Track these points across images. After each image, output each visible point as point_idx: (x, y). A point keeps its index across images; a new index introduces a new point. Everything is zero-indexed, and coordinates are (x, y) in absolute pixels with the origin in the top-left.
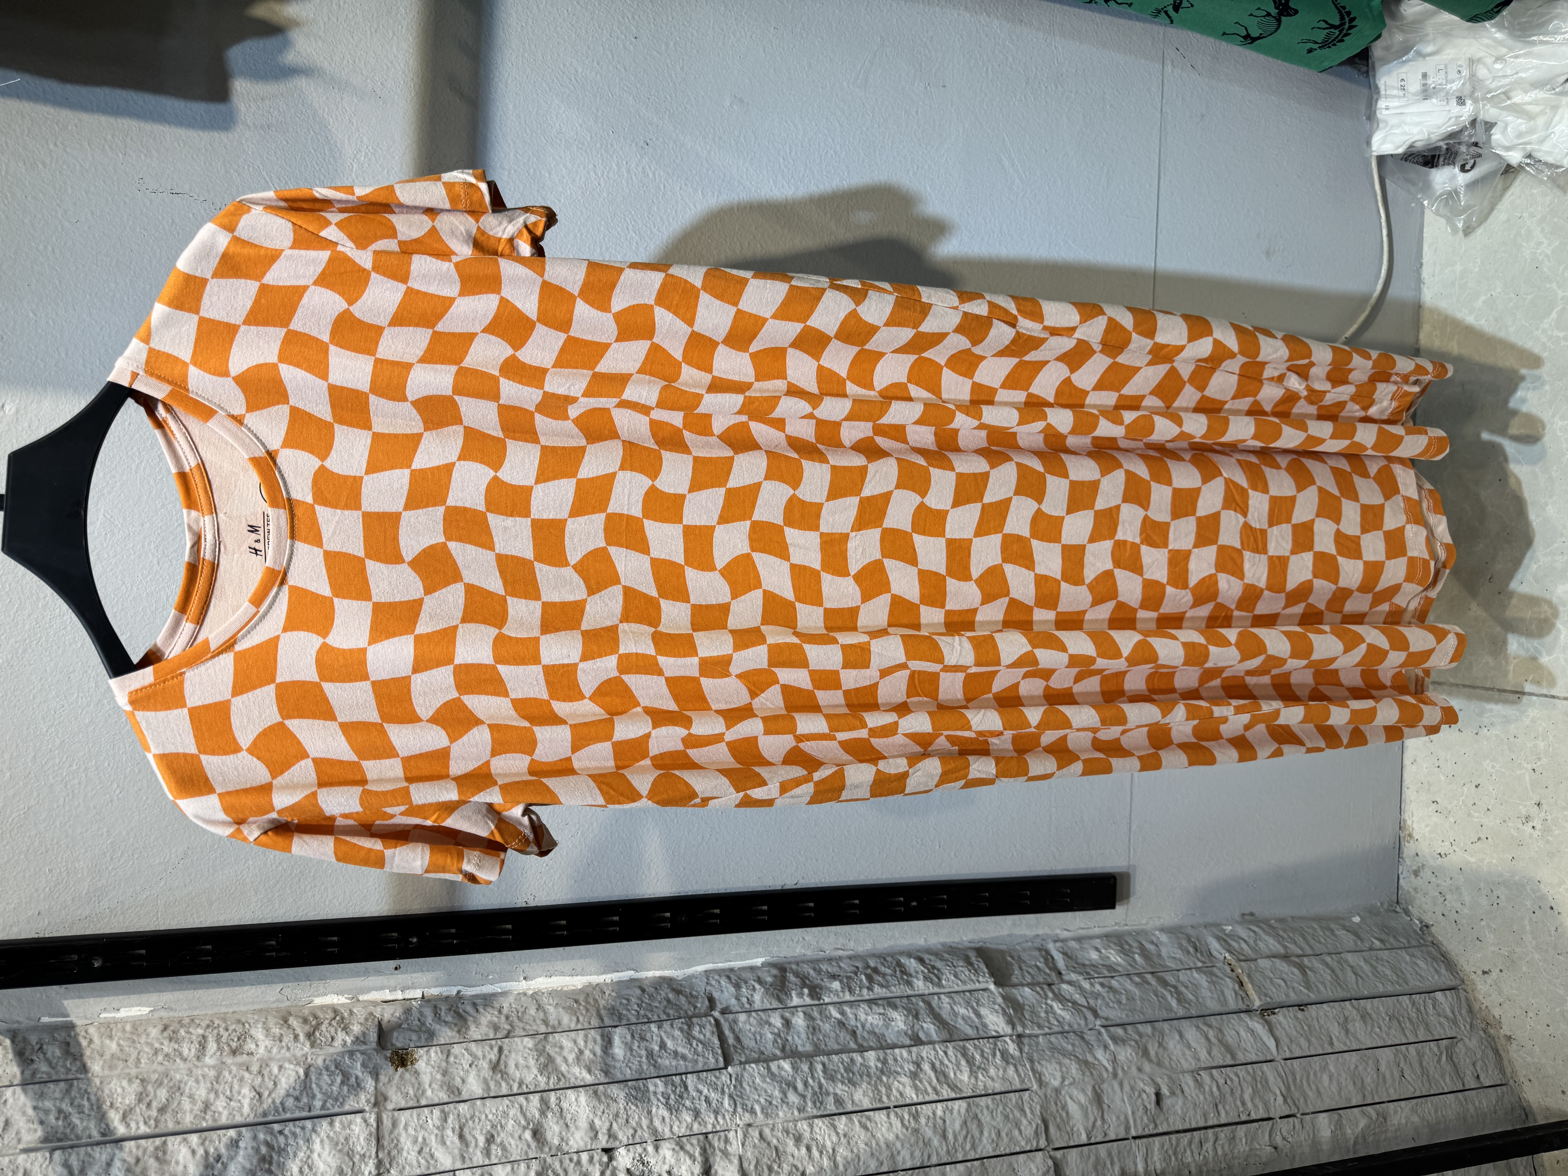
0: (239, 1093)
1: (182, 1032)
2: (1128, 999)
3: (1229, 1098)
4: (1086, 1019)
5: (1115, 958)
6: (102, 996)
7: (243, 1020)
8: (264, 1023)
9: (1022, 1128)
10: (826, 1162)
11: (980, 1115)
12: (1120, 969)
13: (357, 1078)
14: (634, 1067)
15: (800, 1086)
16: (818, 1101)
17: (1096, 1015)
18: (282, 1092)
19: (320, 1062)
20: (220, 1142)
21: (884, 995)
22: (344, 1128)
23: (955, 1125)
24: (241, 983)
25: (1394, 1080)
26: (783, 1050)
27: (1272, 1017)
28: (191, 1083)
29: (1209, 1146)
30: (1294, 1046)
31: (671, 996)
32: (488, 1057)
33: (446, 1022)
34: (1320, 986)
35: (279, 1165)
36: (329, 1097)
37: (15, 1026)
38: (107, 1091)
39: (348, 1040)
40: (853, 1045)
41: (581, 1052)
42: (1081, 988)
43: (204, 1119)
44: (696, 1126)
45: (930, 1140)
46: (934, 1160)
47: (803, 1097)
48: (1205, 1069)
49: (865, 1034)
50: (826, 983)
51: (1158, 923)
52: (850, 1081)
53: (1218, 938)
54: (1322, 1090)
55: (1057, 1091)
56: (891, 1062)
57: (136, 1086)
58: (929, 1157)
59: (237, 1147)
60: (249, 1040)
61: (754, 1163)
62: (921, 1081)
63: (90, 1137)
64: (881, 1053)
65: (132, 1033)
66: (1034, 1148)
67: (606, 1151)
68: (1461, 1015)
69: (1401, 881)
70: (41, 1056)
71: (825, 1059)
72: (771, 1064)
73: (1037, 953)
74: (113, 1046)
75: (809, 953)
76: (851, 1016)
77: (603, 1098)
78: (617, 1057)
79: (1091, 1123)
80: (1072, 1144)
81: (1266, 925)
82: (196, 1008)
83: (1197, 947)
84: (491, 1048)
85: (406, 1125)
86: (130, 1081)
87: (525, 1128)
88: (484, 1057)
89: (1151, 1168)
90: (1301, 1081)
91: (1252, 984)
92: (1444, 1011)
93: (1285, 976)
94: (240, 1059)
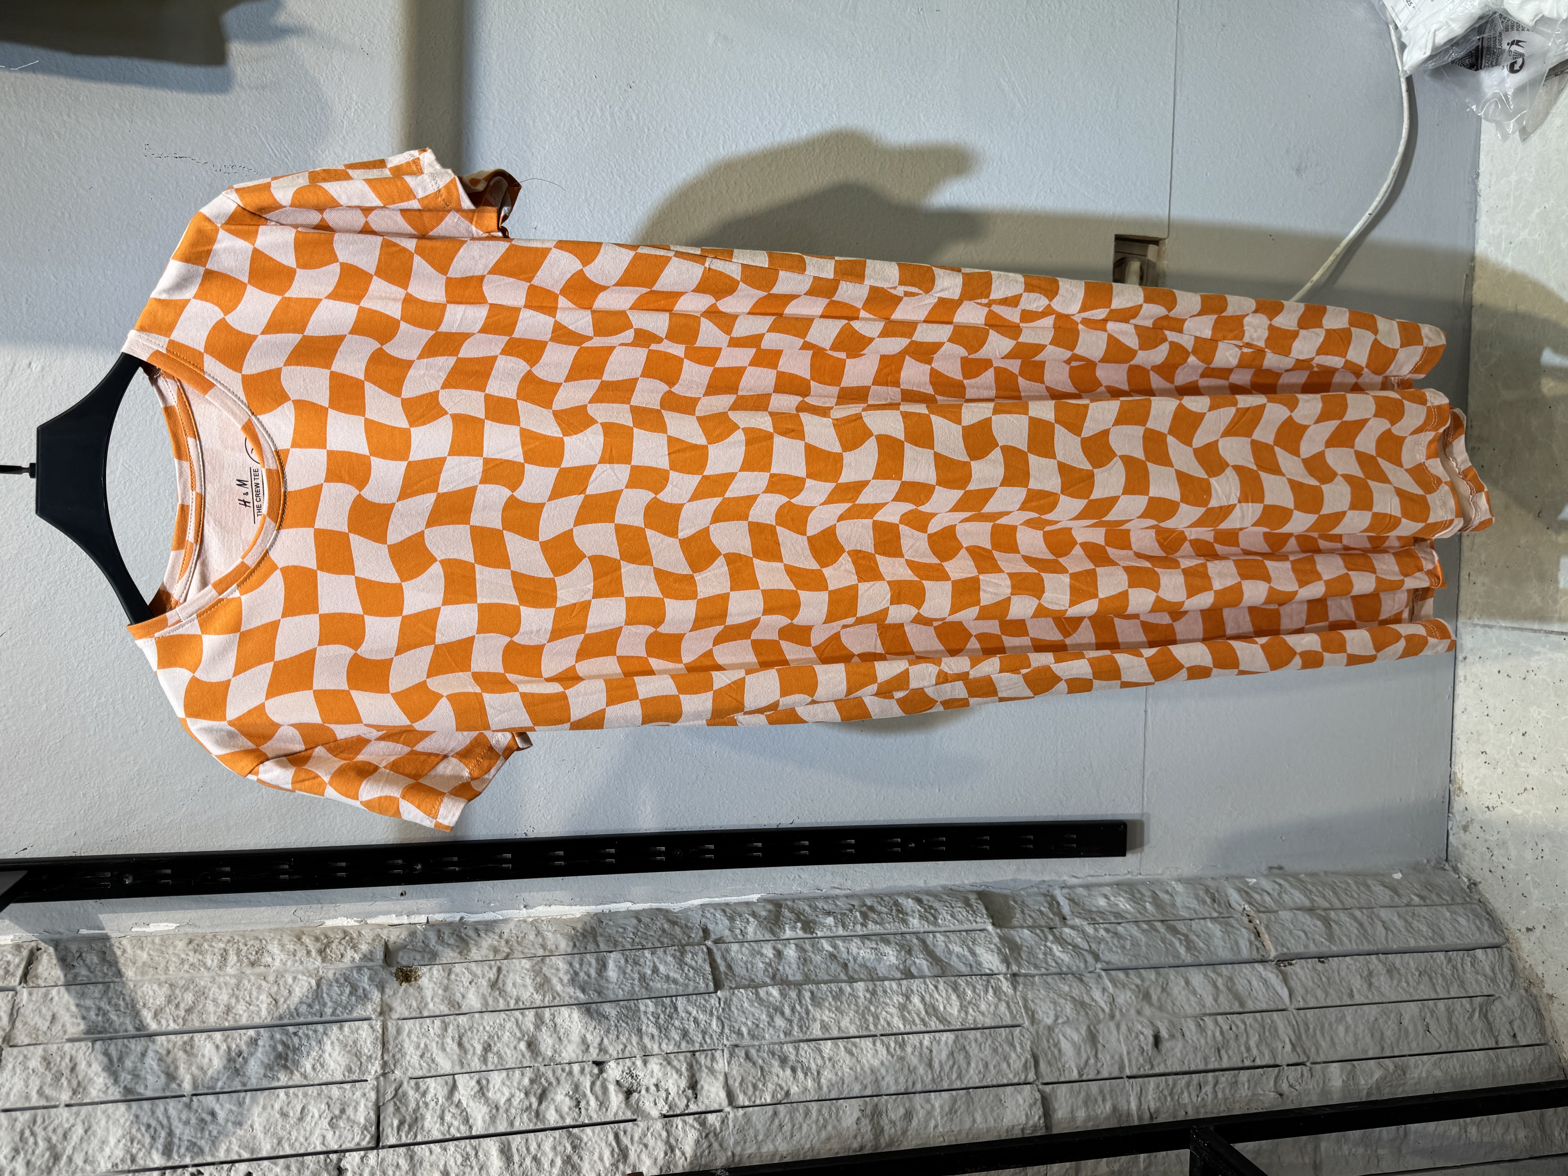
0: (257, 999)
1: (206, 945)
2: (1132, 944)
3: (1232, 1043)
4: (1086, 962)
5: (1124, 904)
6: (133, 912)
7: (261, 937)
8: (280, 940)
9: (1011, 1061)
10: (810, 1083)
11: (968, 1048)
12: (1128, 916)
13: (364, 990)
14: (626, 989)
15: (787, 1011)
16: (805, 1025)
17: (1097, 958)
18: (296, 1000)
19: (330, 975)
20: (240, 1040)
21: (878, 931)
22: (352, 1032)
23: (941, 1055)
24: (259, 904)
25: (1417, 1034)
26: (773, 978)
27: (1289, 968)
28: (214, 989)
29: (1208, 1089)
30: (1309, 996)
31: (666, 926)
32: (488, 976)
33: (449, 945)
34: (1344, 939)
35: (294, 1061)
36: (339, 1005)
37: (57, 936)
38: (140, 993)
39: (357, 957)
40: (843, 976)
41: (576, 974)
42: (1084, 932)
43: (226, 1020)
44: (684, 1045)
45: (915, 1068)
46: (919, 1087)
47: (790, 1021)
48: (1210, 1015)
49: (857, 967)
50: (821, 918)
51: (1176, 873)
52: (838, 1009)
53: (1239, 890)
54: (1337, 1041)
55: (1050, 1029)
56: (880, 993)
57: (165, 989)
58: (914, 1084)
59: (257, 1044)
60: (266, 954)
61: (739, 1080)
62: (909, 1013)
63: (126, 1031)
64: (871, 986)
65: (161, 945)
66: (1022, 1081)
67: (598, 1064)
68: (1502, 973)
69: (1451, 837)
70: (81, 962)
71: (813, 987)
72: (759, 990)
73: (1041, 899)
74: (145, 956)
75: (806, 891)
76: (843, 949)
77: (595, 1015)
78: (611, 980)
79: (1083, 1061)
80: (1062, 1079)
81: (1296, 879)
82: (218, 926)
83: (1215, 898)
84: (491, 968)
85: (409, 1032)
86: (160, 985)
87: (520, 1040)
88: (483, 976)
89: (1145, 1106)
90: (1315, 1031)
91: (1269, 935)
92: (1483, 969)
93: (1306, 928)
94: (258, 970)
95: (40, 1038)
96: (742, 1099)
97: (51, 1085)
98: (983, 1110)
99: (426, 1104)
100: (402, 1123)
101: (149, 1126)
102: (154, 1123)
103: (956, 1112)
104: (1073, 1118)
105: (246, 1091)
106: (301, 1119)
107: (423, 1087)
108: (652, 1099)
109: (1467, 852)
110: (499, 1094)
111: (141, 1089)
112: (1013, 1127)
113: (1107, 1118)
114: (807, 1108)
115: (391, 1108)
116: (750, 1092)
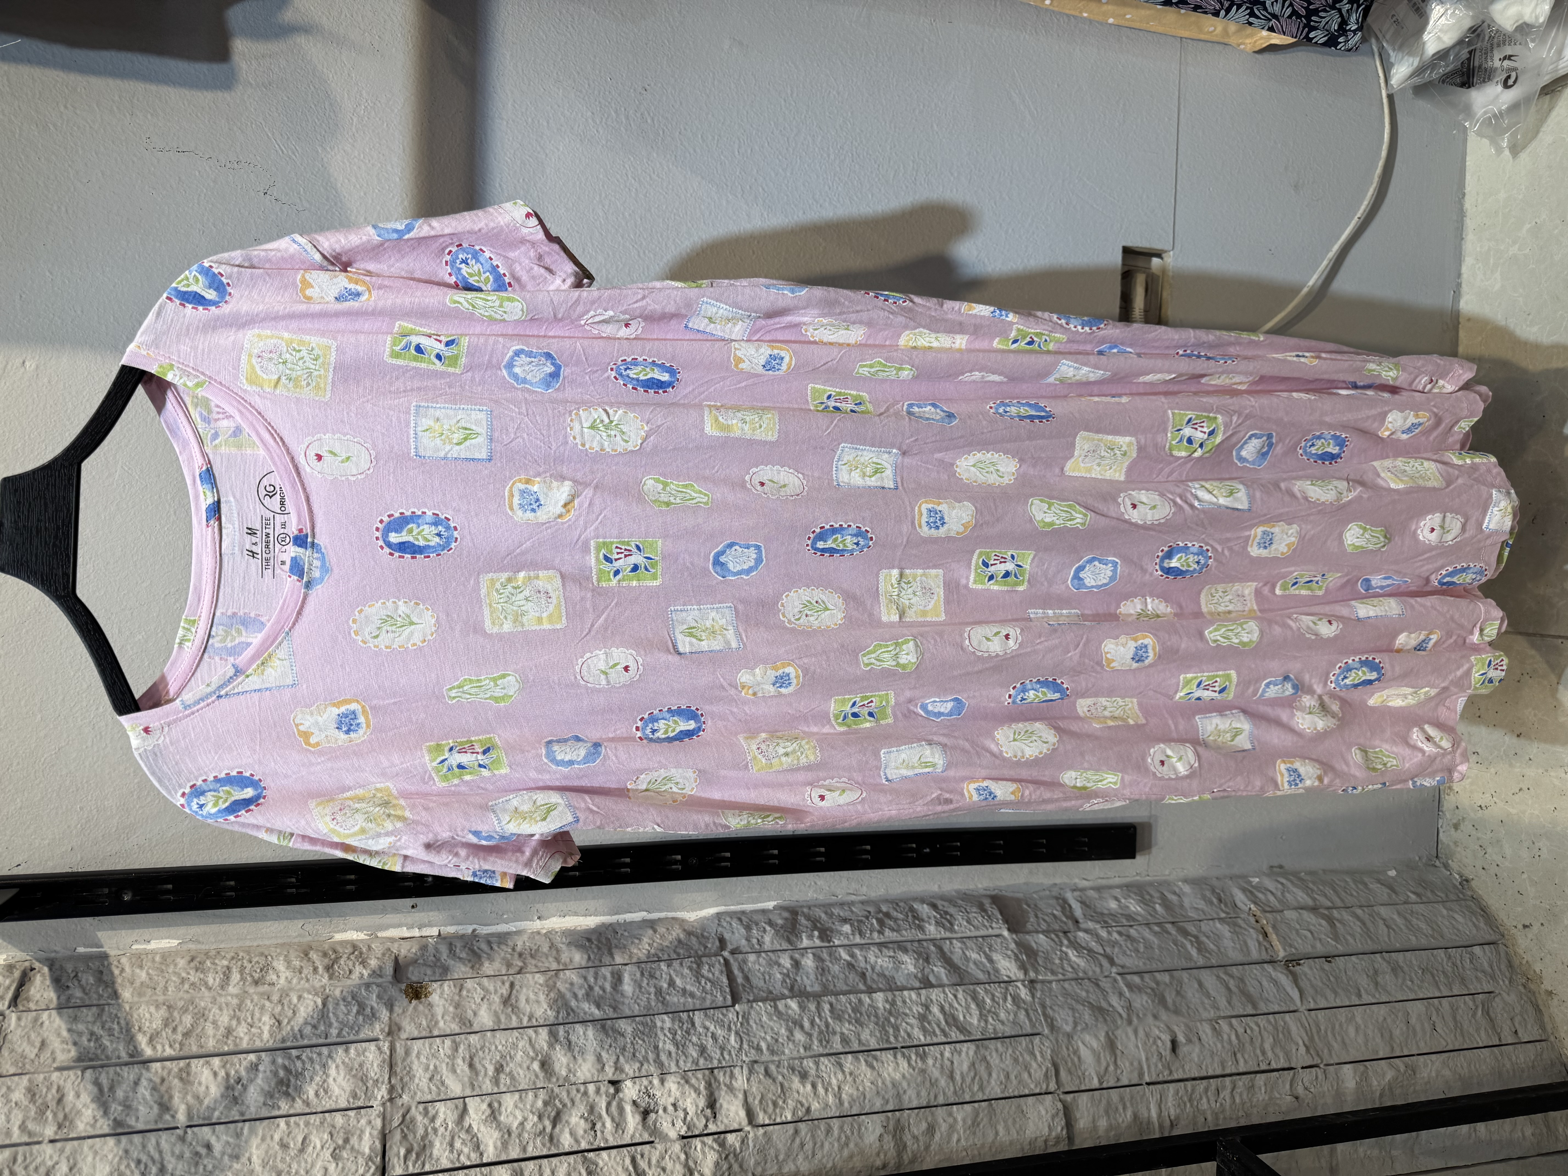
0: (260, 1020)
1: (208, 963)
2: (1146, 947)
3: (1248, 1046)
4: (1101, 966)
5: (1134, 907)
6: (133, 928)
7: (266, 953)
8: (286, 956)
9: (1032, 1071)
10: (831, 1099)
11: (988, 1058)
12: (1139, 918)
13: (372, 1008)
14: (642, 1004)
15: (807, 1024)
16: (824, 1040)
17: (1112, 962)
18: (301, 1021)
19: (337, 993)
20: (240, 1065)
21: (895, 939)
22: (358, 1055)
23: (962, 1066)
24: (265, 918)
25: (1425, 1033)
26: (791, 989)
27: (1298, 968)
28: (215, 1010)
29: (1226, 1094)
30: (1319, 997)
31: (682, 936)
32: (500, 991)
33: (460, 958)
34: (1349, 938)
35: (296, 1088)
36: (345, 1026)
37: (53, 955)
38: (135, 1016)
39: (366, 973)
40: (862, 987)
41: (591, 988)
42: (1097, 936)
43: (226, 1043)
44: (702, 1061)
45: (937, 1080)
46: (941, 1100)
47: (810, 1035)
48: (1224, 1018)
49: (875, 977)
50: (837, 926)
51: (1182, 874)
52: (857, 1021)
53: (1244, 890)
54: (1347, 1041)
55: (1069, 1036)
56: (899, 1003)
57: (163, 1012)
58: (936, 1097)
59: (257, 1070)
60: (271, 972)
61: (758, 1098)
62: (929, 1023)
63: (119, 1057)
64: (890, 995)
65: (161, 963)
66: (1043, 1091)
67: (613, 1083)
68: (1500, 969)
69: (1441, 835)
70: (76, 983)
71: (832, 999)
72: (778, 1003)
73: (1053, 901)
74: (143, 975)
75: (821, 898)
76: (860, 958)
77: (610, 1032)
78: (627, 994)
79: (1103, 1068)
80: (1083, 1088)
81: (1296, 877)
82: (222, 941)
83: (1222, 899)
84: (503, 983)
85: (419, 1053)
86: (157, 1007)
87: (533, 1059)
88: (496, 991)
89: (1165, 1114)
90: (1326, 1032)
91: (1277, 935)
92: (1482, 965)
93: (1312, 927)
94: (261, 989)
95: (27, 1066)
96: (762, 1118)
97: (35, 1119)
98: (1005, 1122)
99: (435, 1130)
100: (409, 1152)
101: (139, 1162)
102: (144, 1158)
103: (978, 1125)
104: (1095, 1128)
105: (244, 1121)
106: (302, 1150)
107: (432, 1112)
108: (669, 1120)
109: (1459, 849)
110: (511, 1118)
111: (131, 1121)
112: (1036, 1139)
113: (1129, 1127)
114: (829, 1125)
115: (398, 1136)
116: (770, 1110)
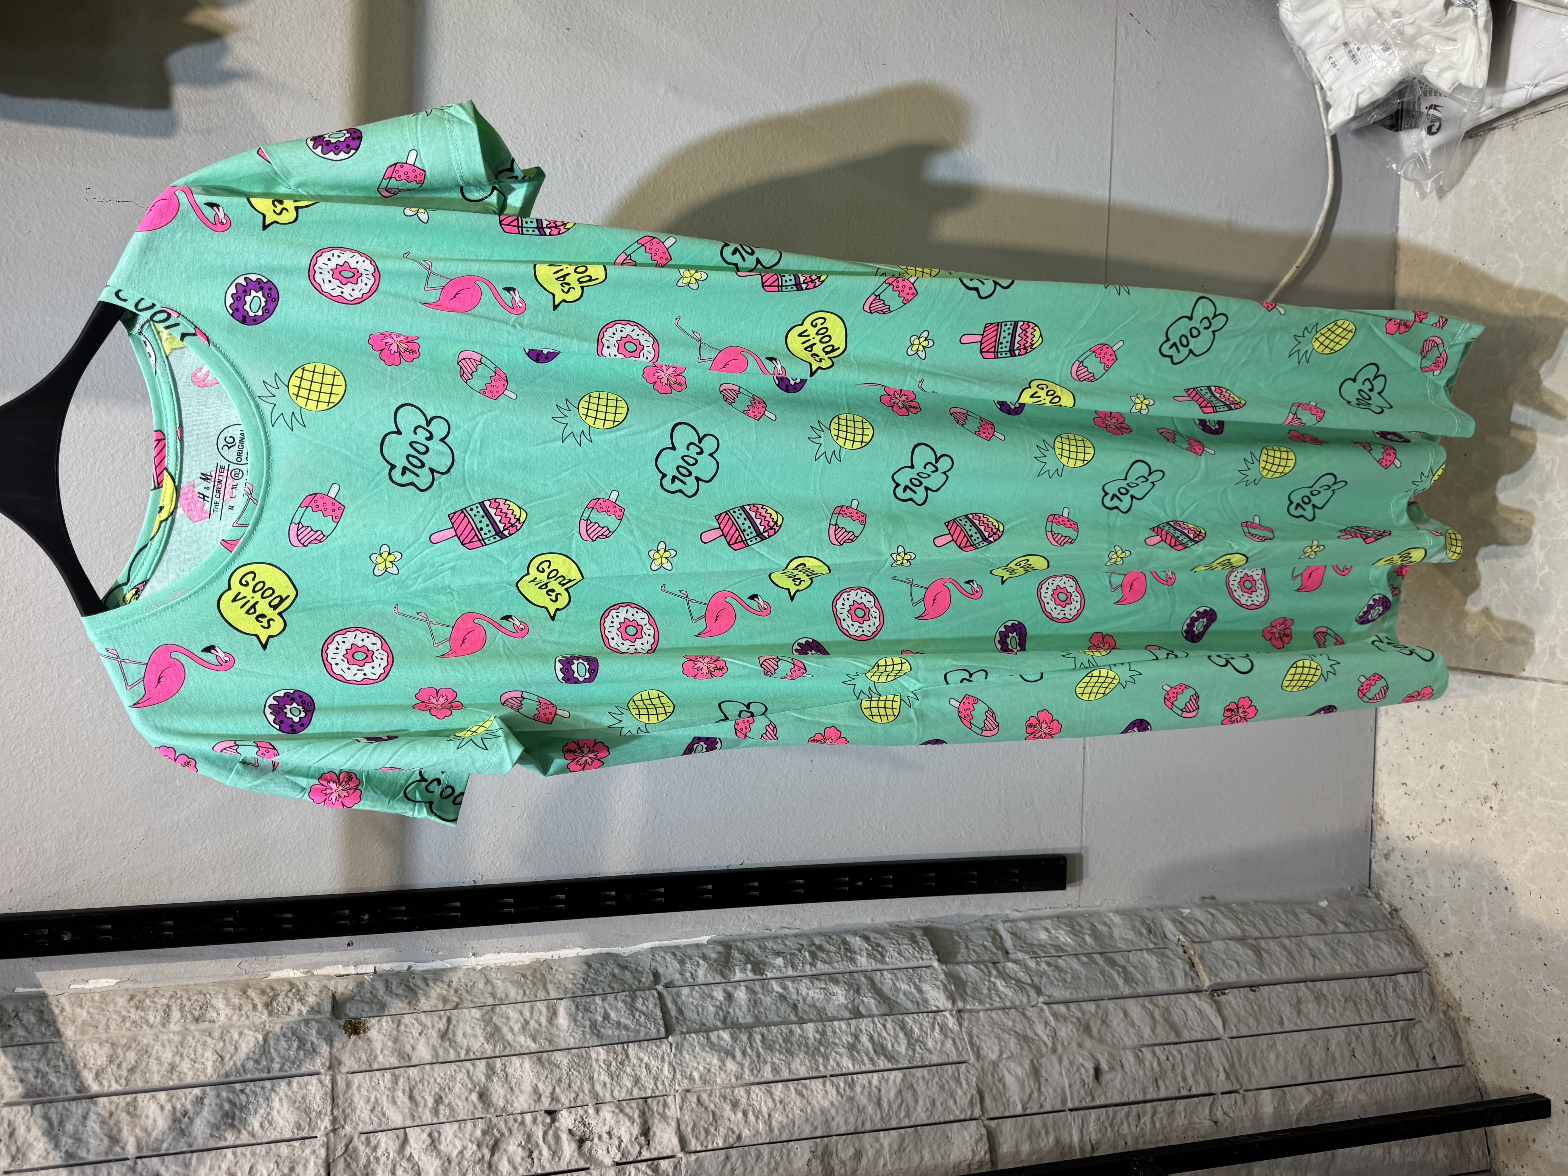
0: (203, 1056)
1: (148, 1001)
2: (1073, 978)
3: (1170, 1074)
4: (1029, 996)
5: (1064, 937)
6: (71, 968)
7: (205, 991)
8: (224, 994)
9: (958, 1098)
10: (761, 1126)
11: (915, 1085)
12: (1068, 949)
13: (312, 1044)
14: (577, 1036)
15: (738, 1055)
16: (755, 1069)
17: (1039, 992)
18: (243, 1056)
19: (277, 1029)
20: (186, 1099)
21: (826, 971)
22: (301, 1088)
23: (890, 1093)
24: (202, 957)
25: (1344, 1059)
26: (724, 1021)
27: (1222, 998)
28: (158, 1047)
29: (1146, 1119)
30: (1242, 1025)
31: (616, 971)
32: (437, 1026)
33: (397, 995)
34: (1274, 967)
35: (241, 1120)
36: (287, 1060)
38: (80, 1053)
39: (304, 1010)
40: (793, 1018)
41: (527, 1022)
42: (1026, 966)
43: (171, 1078)
44: (636, 1092)
45: (864, 1107)
46: (868, 1126)
47: (742, 1066)
48: (1148, 1046)
49: (806, 1008)
50: (770, 959)
51: (1113, 906)
52: (788, 1051)
53: (1174, 921)
54: (1268, 1068)
55: (995, 1064)
56: (829, 1033)
57: (107, 1049)
58: (863, 1123)
59: (202, 1103)
60: (210, 1009)
61: (691, 1126)
62: (858, 1052)
63: (67, 1093)
64: (820, 1025)
65: (101, 1002)
66: (968, 1116)
67: (550, 1113)
68: (1422, 997)
69: (1373, 865)
70: (18, 1022)
71: (764, 1030)
72: (711, 1034)
73: (985, 933)
74: (84, 1014)
75: (755, 932)
76: (792, 990)
77: (546, 1064)
78: (562, 1028)
79: (1027, 1095)
80: (1007, 1114)
81: (1227, 908)
82: (160, 981)
83: (1152, 929)
84: (440, 1018)
85: (359, 1087)
86: (101, 1044)
87: (471, 1091)
88: (433, 1026)
89: (1086, 1138)
90: (1247, 1059)
91: (1203, 965)
92: (1404, 993)
93: (1238, 957)
94: (203, 1025)
96: (694, 1145)
98: (930, 1147)
99: (377, 1159)
103: (904, 1150)
104: (1018, 1152)
105: (192, 1152)
107: (374, 1142)
108: (605, 1147)
109: (1389, 879)
110: (451, 1147)
111: (83, 1153)
112: (960, 1163)
113: (1051, 1151)
114: (759, 1151)
115: (341, 1165)
116: (702, 1137)
